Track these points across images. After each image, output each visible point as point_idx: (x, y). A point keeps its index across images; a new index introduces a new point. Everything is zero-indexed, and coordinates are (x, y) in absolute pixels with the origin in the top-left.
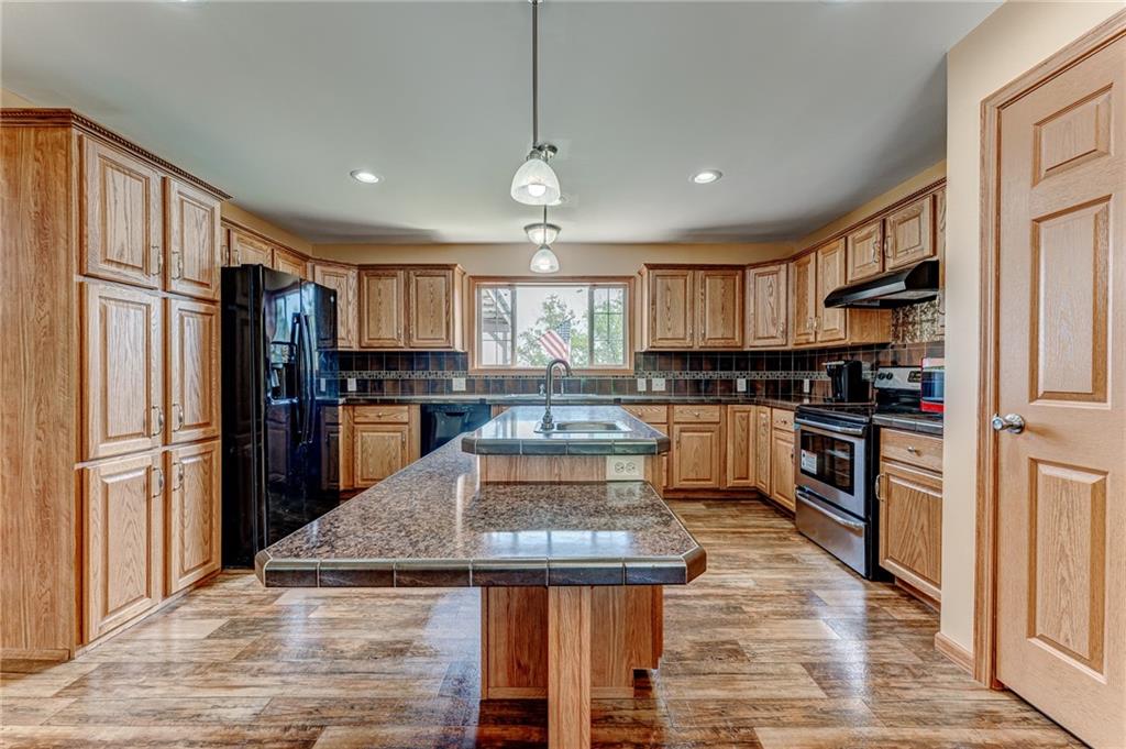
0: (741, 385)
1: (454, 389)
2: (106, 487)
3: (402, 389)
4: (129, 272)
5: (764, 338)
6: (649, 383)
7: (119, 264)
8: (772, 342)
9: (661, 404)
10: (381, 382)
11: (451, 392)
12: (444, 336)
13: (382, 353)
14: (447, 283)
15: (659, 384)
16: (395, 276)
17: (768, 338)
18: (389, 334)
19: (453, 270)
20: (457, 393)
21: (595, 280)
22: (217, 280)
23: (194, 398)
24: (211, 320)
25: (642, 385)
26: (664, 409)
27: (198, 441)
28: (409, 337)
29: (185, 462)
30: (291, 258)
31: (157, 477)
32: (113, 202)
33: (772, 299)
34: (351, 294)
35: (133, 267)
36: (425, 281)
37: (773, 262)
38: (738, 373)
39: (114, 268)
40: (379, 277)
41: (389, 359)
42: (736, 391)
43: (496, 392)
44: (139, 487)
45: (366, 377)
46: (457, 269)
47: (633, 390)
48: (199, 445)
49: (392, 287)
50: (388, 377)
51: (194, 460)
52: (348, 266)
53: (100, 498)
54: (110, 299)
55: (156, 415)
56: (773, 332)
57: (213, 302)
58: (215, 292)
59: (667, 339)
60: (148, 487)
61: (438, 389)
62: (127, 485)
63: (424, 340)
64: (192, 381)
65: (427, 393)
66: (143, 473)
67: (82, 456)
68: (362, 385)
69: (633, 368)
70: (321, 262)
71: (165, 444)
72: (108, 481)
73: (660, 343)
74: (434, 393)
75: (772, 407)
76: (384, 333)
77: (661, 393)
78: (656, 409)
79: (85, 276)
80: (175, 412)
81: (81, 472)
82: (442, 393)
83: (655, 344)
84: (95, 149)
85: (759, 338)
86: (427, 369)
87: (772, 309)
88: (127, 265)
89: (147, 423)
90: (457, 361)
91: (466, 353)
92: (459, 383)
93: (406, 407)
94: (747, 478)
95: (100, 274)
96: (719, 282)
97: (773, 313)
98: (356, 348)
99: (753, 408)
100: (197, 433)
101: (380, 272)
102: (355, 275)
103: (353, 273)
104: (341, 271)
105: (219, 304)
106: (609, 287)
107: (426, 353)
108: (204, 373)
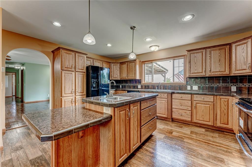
0: (234, 89)
1: (138, 88)
2: (65, 101)
3: (129, 87)
4: (69, 69)
5: (240, 70)
6: (191, 87)
7: (67, 68)
8: (244, 71)
9: (189, 94)
10: (125, 86)
11: (137, 88)
12: (134, 76)
13: (125, 80)
14: (135, 64)
15: (195, 88)
16: (125, 64)
17: (242, 70)
18: (125, 76)
19: (136, 61)
20: (139, 89)
21: (174, 58)
22: (85, 68)
23: (80, 88)
24: (84, 75)
25: (189, 88)
26: (190, 95)
27: (81, 95)
28: (128, 77)
29: (79, 98)
30: (106, 63)
31: (74, 100)
32: (66, 58)
33: (244, 54)
34: (118, 68)
35: (70, 68)
36: (131, 64)
37: (245, 39)
38: (232, 84)
39: (67, 69)
40: (123, 64)
41: (126, 81)
42: (231, 91)
43: (147, 89)
44: (70, 102)
45: (123, 85)
46: (137, 60)
47: (186, 89)
48: (81, 96)
49: (125, 66)
50: (127, 85)
51: (80, 98)
52: (118, 63)
53: (64, 102)
54: (66, 73)
55: (74, 91)
56: (244, 67)
57: (85, 72)
58: (85, 71)
59: (195, 73)
60: (72, 102)
61: (135, 88)
62: (68, 101)
63: (131, 77)
64: (80, 85)
65: (133, 89)
66: (71, 99)
67: (61, 96)
68: (122, 86)
69: (186, 83)
70: (112, 63)
71: (75, 95)
72: (65, 100)
73: (192, 75)
74: (134, 88)
75: (236, 98)
76: (124, 76)
77: (196, 91)
78: (187, 95)
79: (62, 70)
80: (77, 90)
81: (61, 98)
82: (136, 89)
83: (190, 75)
84: (63, 51)
85: (238, 70)
86: (133, 83)
87: (244, 58)
88: (68, 68)
89: (72, 92)
90: (139, 81)
91: (141, 80)
92: (139, 87)
93: (125, 91)
94: (228, 124)
95: (64, 70)
96: (218, 52)
97: (244, 60)
98: (119, 79)
99: (230, 98)
100: (81, 94)
101: (123, 63)
102: (119, 65)
103: (119, 64)
104: (116, 64)
105: (86, 73)
106: (179, 59)
107: (133, 80)
108: (82, 84)
